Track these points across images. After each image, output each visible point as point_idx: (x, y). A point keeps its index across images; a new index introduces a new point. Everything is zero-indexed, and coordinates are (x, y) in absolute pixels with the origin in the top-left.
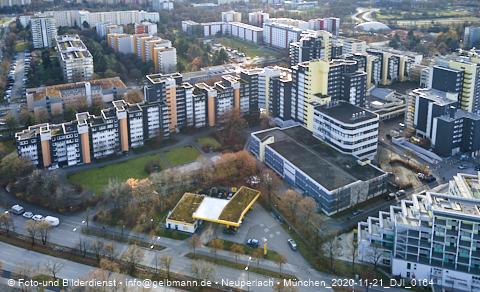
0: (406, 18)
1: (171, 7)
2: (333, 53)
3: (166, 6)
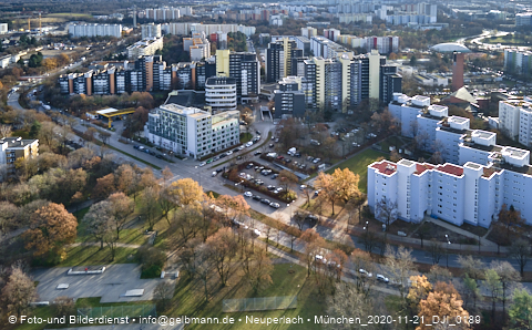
1: (280, 23)
2: (292, 56)
3: (275, 22)
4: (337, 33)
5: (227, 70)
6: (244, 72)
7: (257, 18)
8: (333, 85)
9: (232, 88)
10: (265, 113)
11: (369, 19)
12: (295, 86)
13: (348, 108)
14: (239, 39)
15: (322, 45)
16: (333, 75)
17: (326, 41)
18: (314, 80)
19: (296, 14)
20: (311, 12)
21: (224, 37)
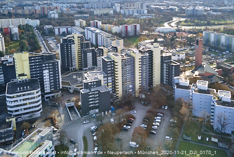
0: (197, 25)
1: (57, 16)
2: (82, 47)
3: (53, 15)
4: (100, 23)
5: (27, 71)
6: (46, 73)
7: (38, 12)
8: (128, 76)
9: (36, 93)
10: (71, 108)
11: (111, 12)
12: (98, 83)
13: (140, 92)
14: (28, 30)
15: (97, 34)
16: (128, 67)
17: (98, 31)
18: (113, 74)
19: (65, 9)
20: (73, 7)
21: (15, 30)
